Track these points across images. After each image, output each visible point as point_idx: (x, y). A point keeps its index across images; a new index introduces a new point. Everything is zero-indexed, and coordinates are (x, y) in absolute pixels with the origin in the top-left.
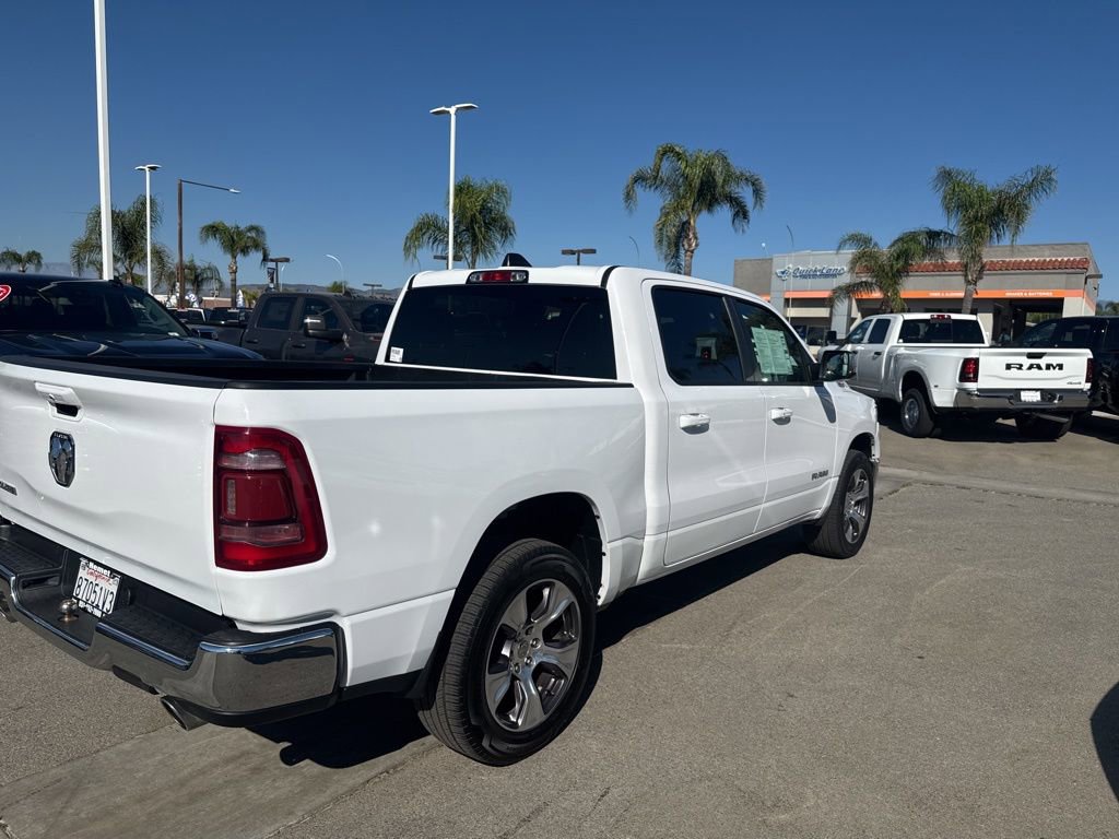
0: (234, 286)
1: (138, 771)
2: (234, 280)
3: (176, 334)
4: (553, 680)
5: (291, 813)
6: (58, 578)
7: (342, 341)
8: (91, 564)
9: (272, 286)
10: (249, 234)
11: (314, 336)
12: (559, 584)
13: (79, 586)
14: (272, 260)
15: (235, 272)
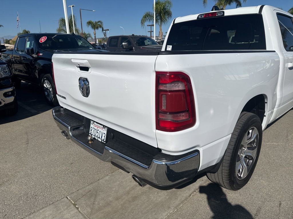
0: (95, 38)
1: (113, 188)
2: (95, 37)
3: (92, 48)
4: (248, 160)
5: (169, 208)
6: (83, 127)
7: (133, 49)
8: (95, 123)
9: (105, 37)
10: (98, 23)
11: (125, 48)
12: (255, 128)
13: (91, 130)
14: (104, 30)
15: (95, 34)
